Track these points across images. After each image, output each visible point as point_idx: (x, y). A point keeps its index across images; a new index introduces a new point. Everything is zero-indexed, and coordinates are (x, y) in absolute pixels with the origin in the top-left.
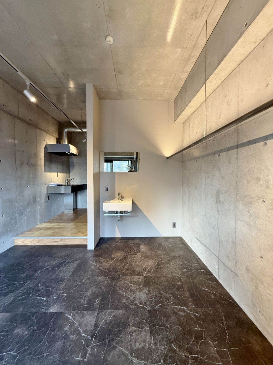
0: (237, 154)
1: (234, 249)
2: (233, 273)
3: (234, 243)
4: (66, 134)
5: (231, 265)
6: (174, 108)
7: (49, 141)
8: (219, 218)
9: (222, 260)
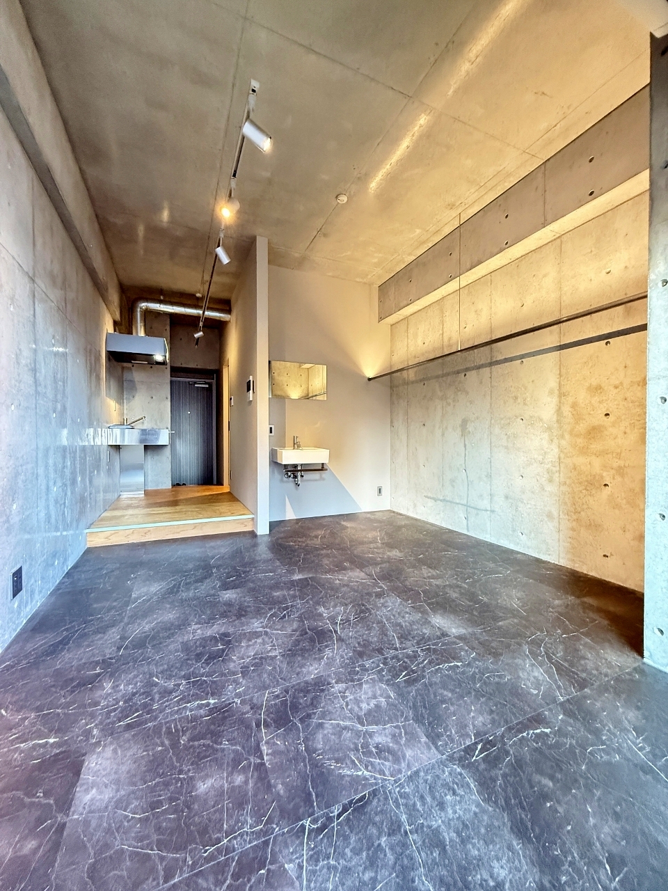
0: (491, 373)
1: (489, 483)
2: (488, 512)
3: (489, 476)
4: (141, 315)
5: (485, 504)
6: (379, 299)
7: (108, 327)
8: (467, 454)
9: (472, 505)
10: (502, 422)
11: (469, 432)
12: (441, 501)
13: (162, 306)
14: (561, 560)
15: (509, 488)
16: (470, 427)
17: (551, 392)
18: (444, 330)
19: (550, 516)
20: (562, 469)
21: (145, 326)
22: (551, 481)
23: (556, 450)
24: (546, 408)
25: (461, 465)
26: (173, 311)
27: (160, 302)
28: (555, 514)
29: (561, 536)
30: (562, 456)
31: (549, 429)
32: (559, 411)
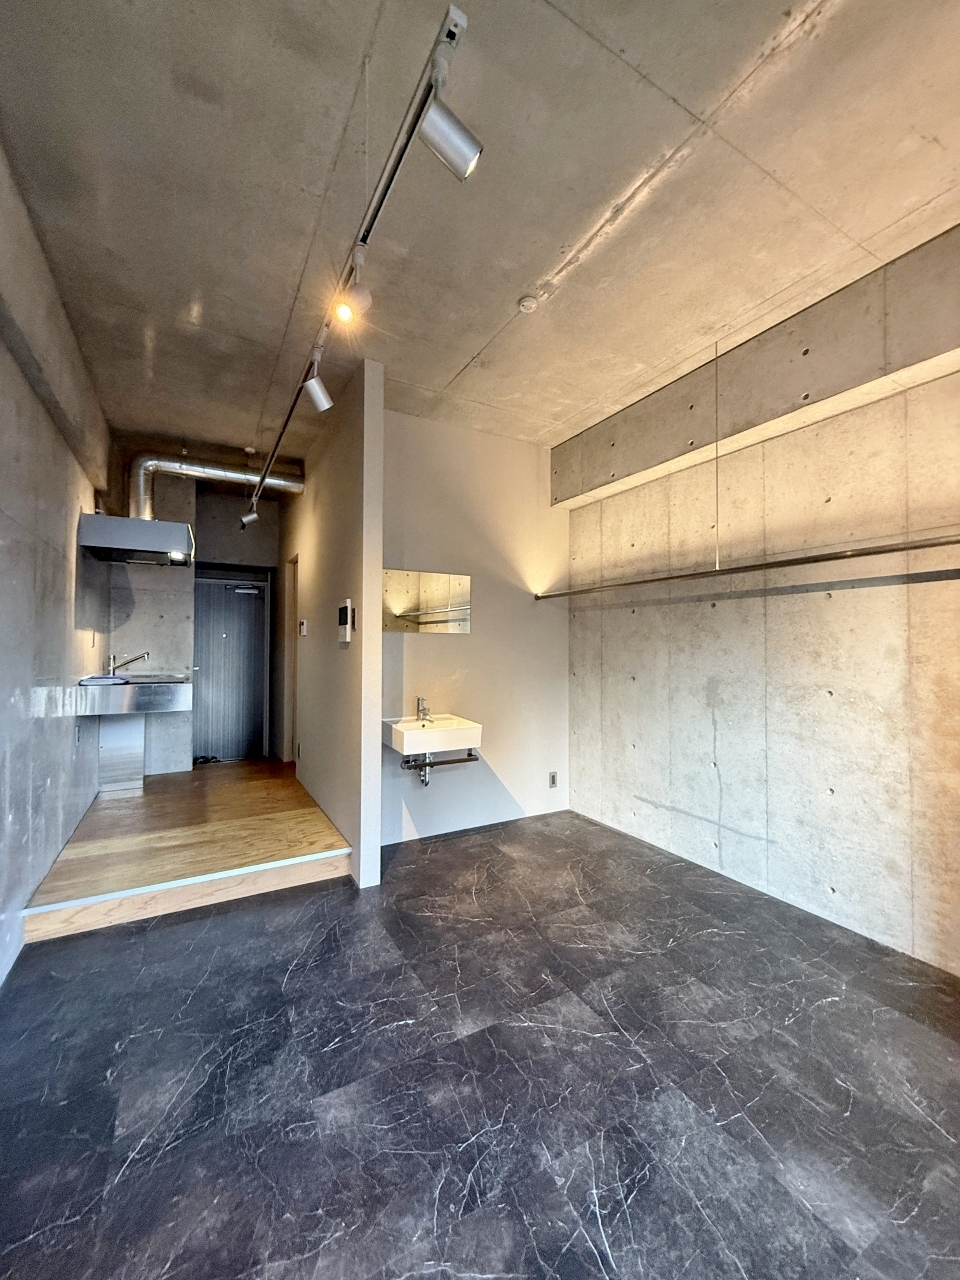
0: (765, 607)
1: (764, 791)
2: (763, 842)
3: (765, 781)
4: (146, 481)
5: (757, 826)
6: (552, 470)
7: (86, 504)
8: (718, 737)
9: (730, 825)
10: (789, 692)
11: (723, 702)
12: (667, 808)
13: (184, 466)
14: (917, 950)
15: (805, 807)
16: (725, 694)
17: (891, 653)
18: (672, 528)
19: (892, 867)
20: (916, 789)
21: (153, 499)
22: (892, 806)
23: (905, 755)
24: (883, 680)
25: (706, 754)
26: (204, 475)
27: (182, 459)
28: (904, 865)
29: (917, 907)
30: (917, 766)
31: (888, 715)
32: (908, 686)
